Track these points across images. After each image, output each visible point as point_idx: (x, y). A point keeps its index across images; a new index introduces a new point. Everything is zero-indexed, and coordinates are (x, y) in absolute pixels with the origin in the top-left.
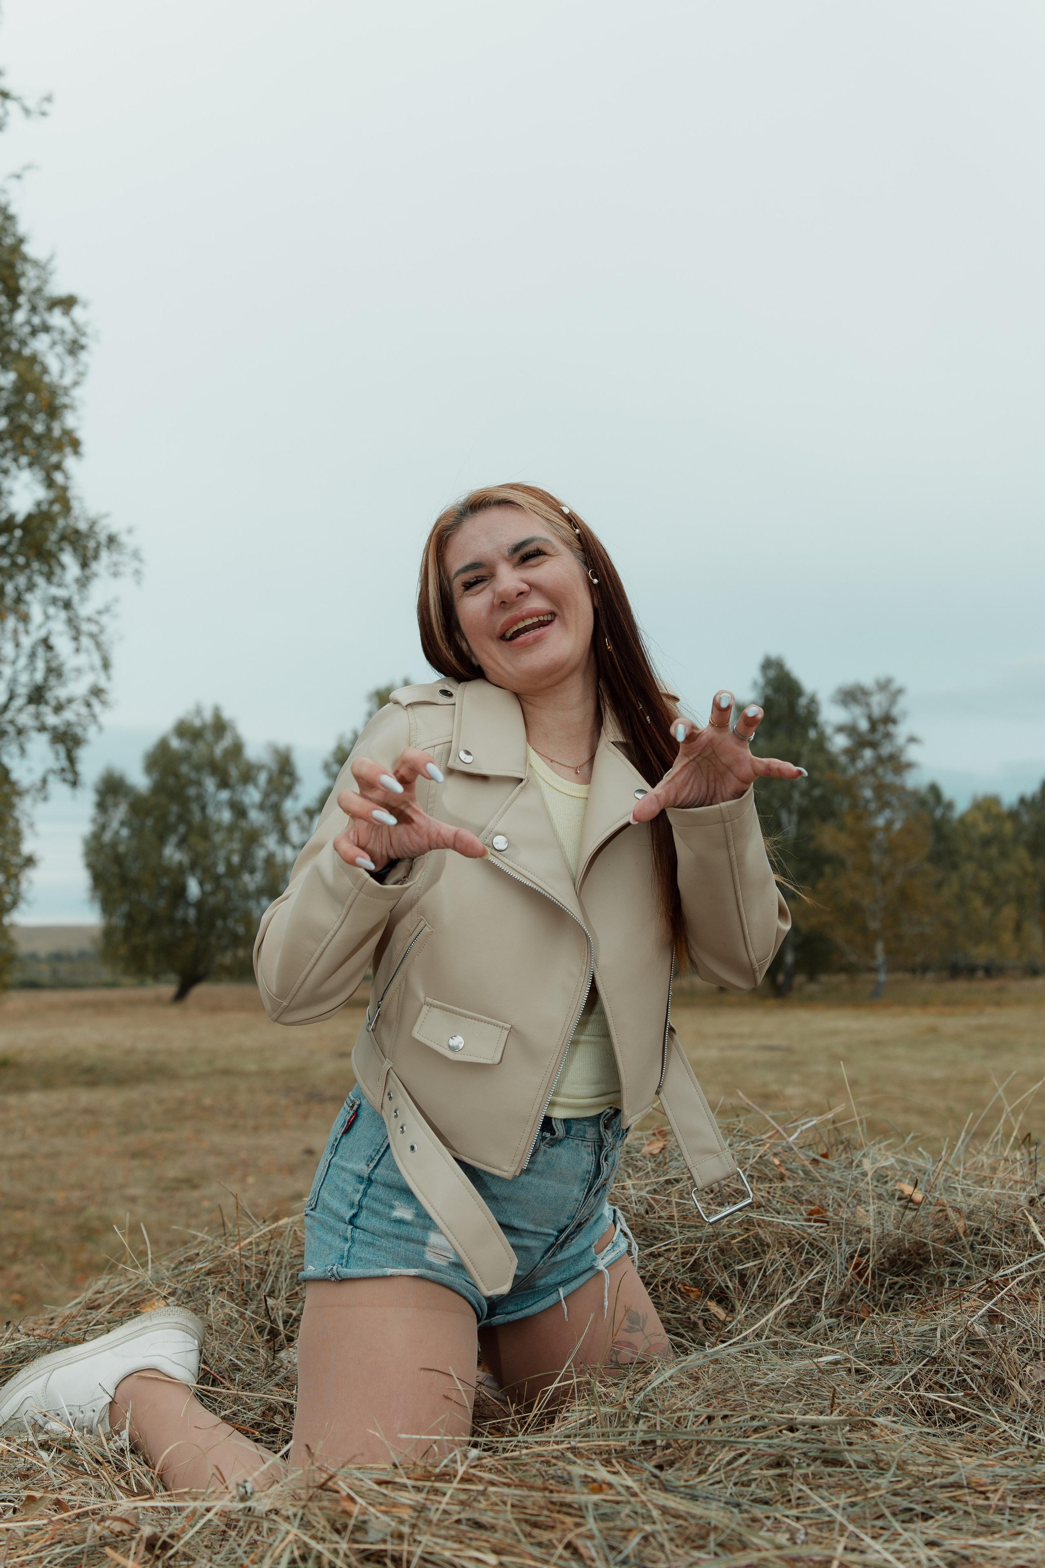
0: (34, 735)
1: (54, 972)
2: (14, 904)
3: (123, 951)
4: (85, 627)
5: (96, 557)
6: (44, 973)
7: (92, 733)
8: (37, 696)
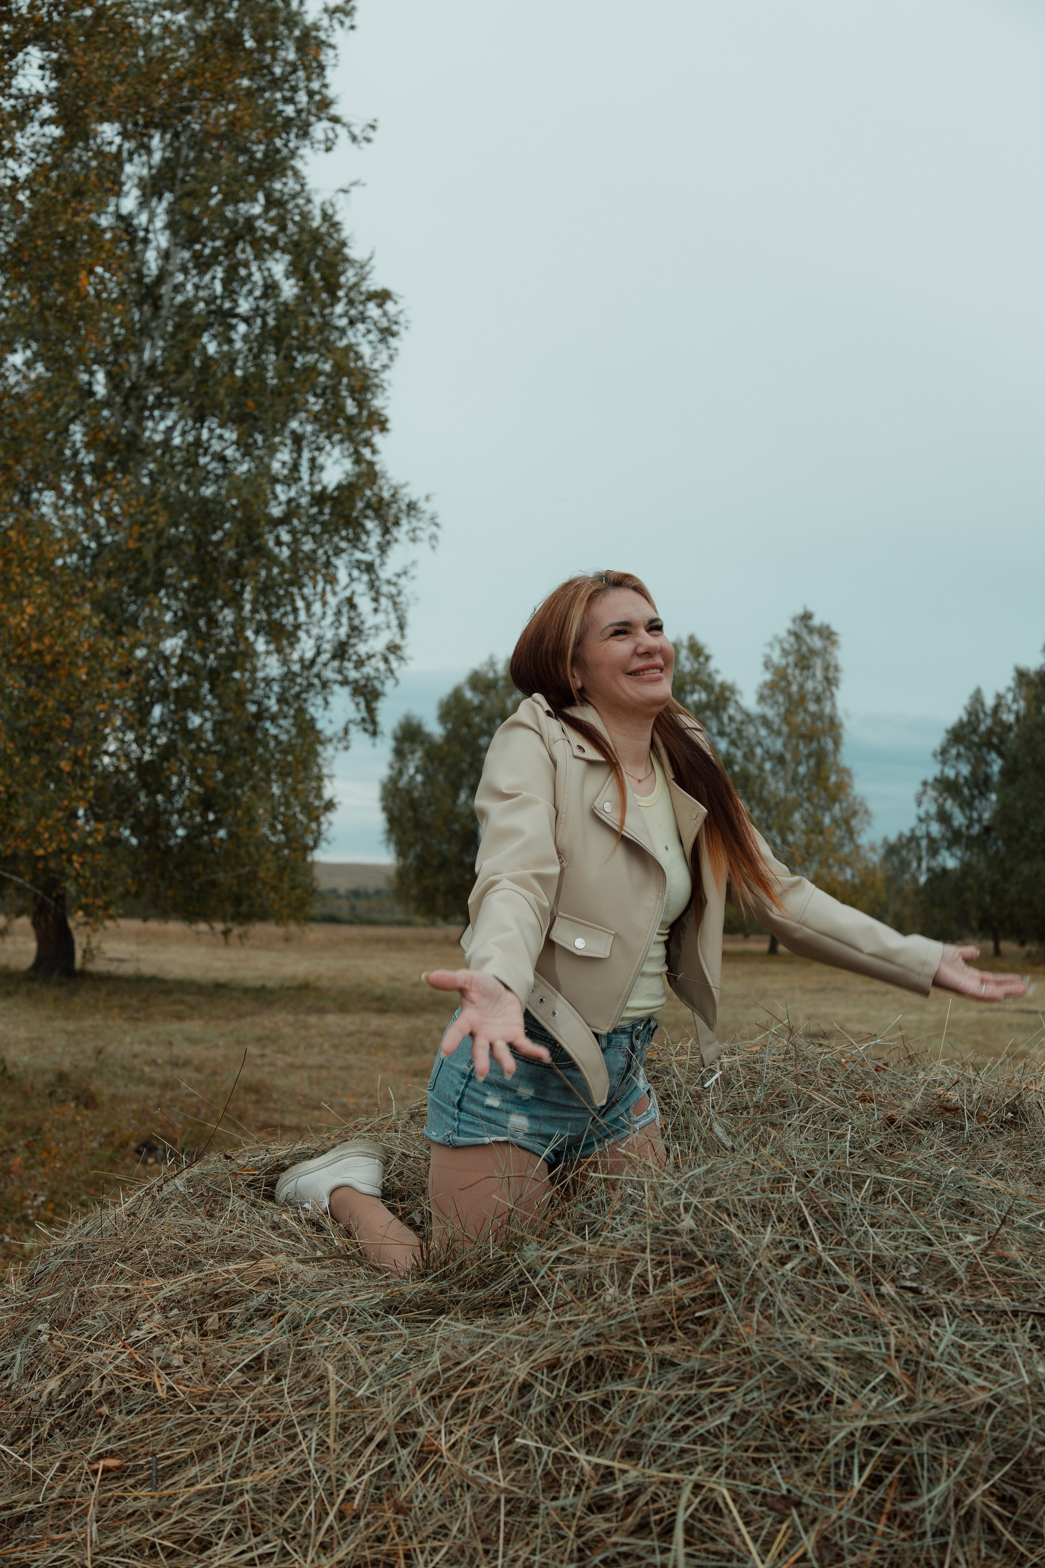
0: (336, 688)
1: (353, 908)
2: (316, 846)
3: (414, 892)
4: (385, 589)
5: (397, 523)
6: (343, 908)
7: (389, 686)
8: (341, 651)
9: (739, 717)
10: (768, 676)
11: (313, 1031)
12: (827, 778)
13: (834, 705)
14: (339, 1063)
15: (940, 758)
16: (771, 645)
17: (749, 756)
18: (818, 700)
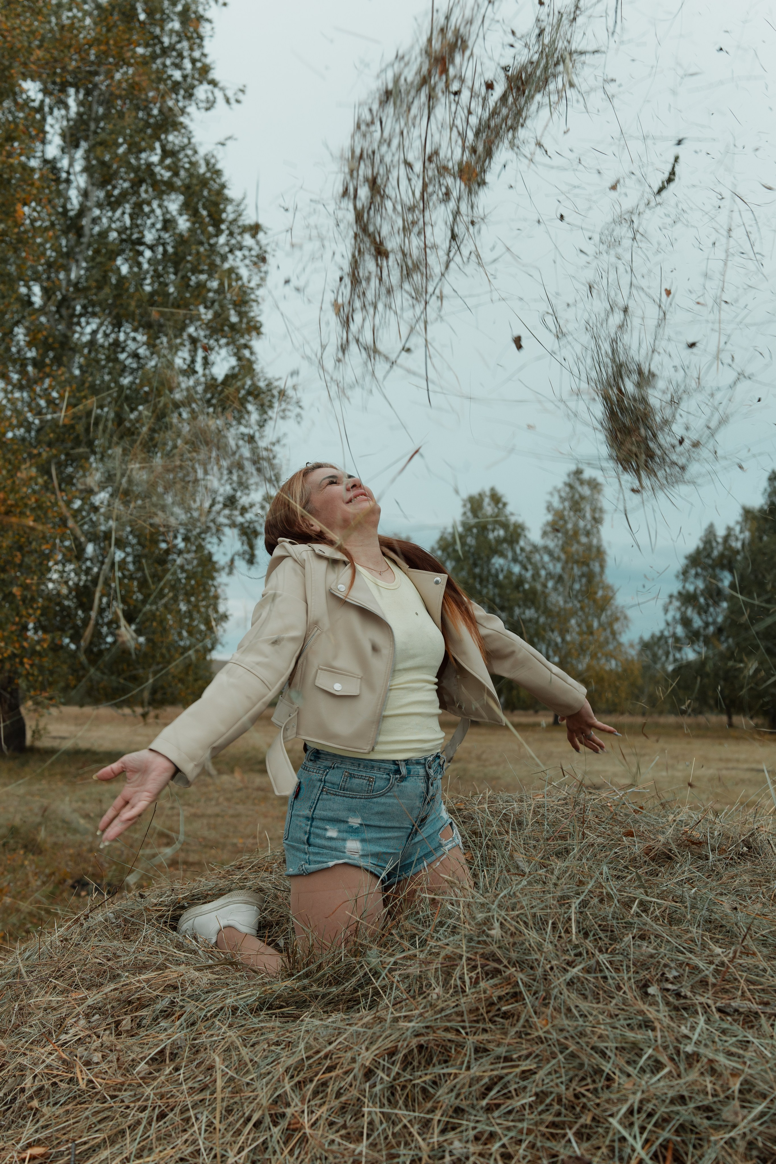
0: (227, 530)
2: (213, 648)
4: (263, 454)
5: (271, 407)
8: (231, 502)
9: (528, 548)
10: (550, 517)
11: (211, 788)
12: (596, 593)
13: (599, 539)
14: (231, 812)
15: (681, 577)
16: (551, 494)
17: (536, 576)
18: (588, 534)
